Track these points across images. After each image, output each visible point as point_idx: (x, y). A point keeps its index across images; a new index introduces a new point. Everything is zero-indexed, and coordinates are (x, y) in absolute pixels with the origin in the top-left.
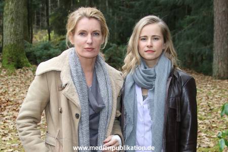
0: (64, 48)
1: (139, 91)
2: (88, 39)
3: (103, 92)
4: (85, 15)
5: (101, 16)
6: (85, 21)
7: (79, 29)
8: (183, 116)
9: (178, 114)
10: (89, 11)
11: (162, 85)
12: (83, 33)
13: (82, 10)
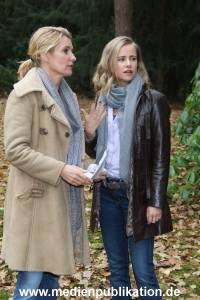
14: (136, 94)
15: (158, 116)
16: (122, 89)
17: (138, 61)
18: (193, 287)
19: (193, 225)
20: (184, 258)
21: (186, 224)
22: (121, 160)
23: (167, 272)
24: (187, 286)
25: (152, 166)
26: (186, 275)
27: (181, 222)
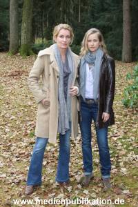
16: (93, 55)
18: (125, 146)
19: (133, 118)
20: (125, 133)
22: (94, 91)
23: (115, 139)
24: (122, 146)
25: (107, 93)
26: (123, 141)
27: (128, 116)
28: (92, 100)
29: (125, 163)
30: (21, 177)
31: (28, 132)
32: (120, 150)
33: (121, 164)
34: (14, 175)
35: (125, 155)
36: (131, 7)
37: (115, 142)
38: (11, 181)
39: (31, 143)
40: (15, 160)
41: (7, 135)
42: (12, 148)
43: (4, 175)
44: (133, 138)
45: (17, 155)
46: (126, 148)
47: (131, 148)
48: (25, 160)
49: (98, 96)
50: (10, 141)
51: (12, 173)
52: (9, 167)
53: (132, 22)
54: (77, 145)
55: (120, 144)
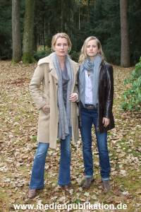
0: (50, 53)
1: (86, 72)
2: (62, 47)
3: (69, 73)
4: (60, 36)
5: (67, 36)
6: (60, 39)
7: (57, 43)
8: (107, 84)
9: (105, 83)
10: (62, 34)
11: (97, 69)
12: (59, 45)
13: (58, 34)
14: (99, 65)
15: (109, 76)
16: (91, 62)
17: (99, 48)
19: (132, 121)
20: (124, 136)
21: (129, 120)
23: (115, 142)
24: (121, 148)
26: (122, 143)
28: (92, 105)
29: (125, 165)
30: (25, 181)
31: (31, 137)
32: (119, 153)
33: (121, 166)
34: (18, 179)
35: (124, 158)
36: (128, 14)
37: (114, 145)
38: (14, 185)
39: (34, 148)
40: (18, 164)
41: (11, 141)
42: (16, 154)
43: (8, 180)
44: (132, 141)
45: (21, 160)
46: (125, 151)
47: (130, 150)
48: (28, 165)
49: (98, 102)
50: (14, 147)
51: (16, 178)
52: (13, 171)
53: (130, 29)
54: (78, 149)
55: (120, 147)
